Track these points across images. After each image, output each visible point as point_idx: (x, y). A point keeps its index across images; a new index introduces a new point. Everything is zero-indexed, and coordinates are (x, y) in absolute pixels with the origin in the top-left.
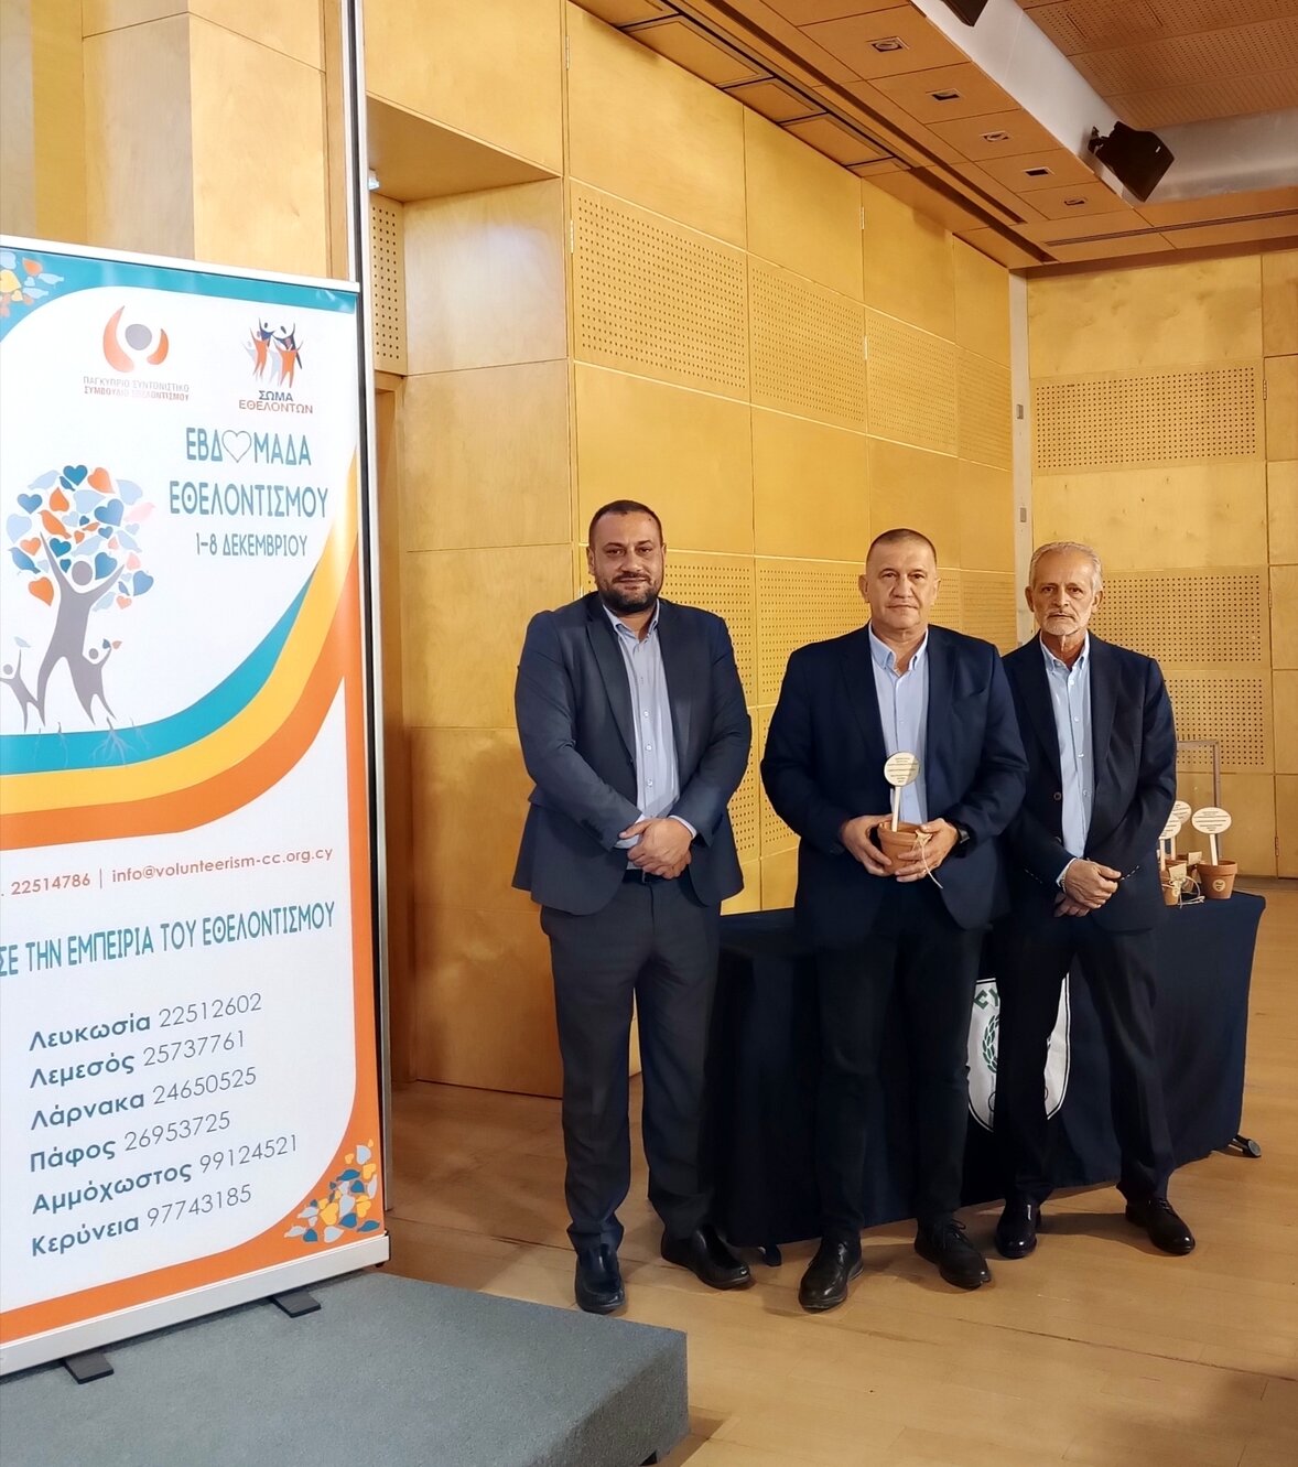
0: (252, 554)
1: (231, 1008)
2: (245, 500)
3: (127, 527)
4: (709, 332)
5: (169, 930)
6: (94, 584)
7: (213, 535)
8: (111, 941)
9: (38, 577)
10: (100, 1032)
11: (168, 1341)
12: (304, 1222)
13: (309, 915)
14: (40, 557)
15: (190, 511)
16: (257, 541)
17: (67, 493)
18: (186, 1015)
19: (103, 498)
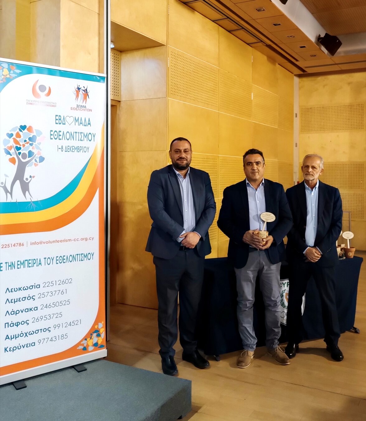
0: (73, 152)
1: (64, 282)
2: (72, 136)
3: (37, 143)
4: (208, 90)
6: (28, 159)
7: (62, 146)
8: (30, 262)
9: (12, 157)
10: (26, 288)
11: (42, 378)
12: (83, 345)
13: (86, 256)
14: (12, 151)
15: (56, 139)
16: (75, 148)
17: (21, 133)
18: (51, 284)
19: (31, 135)
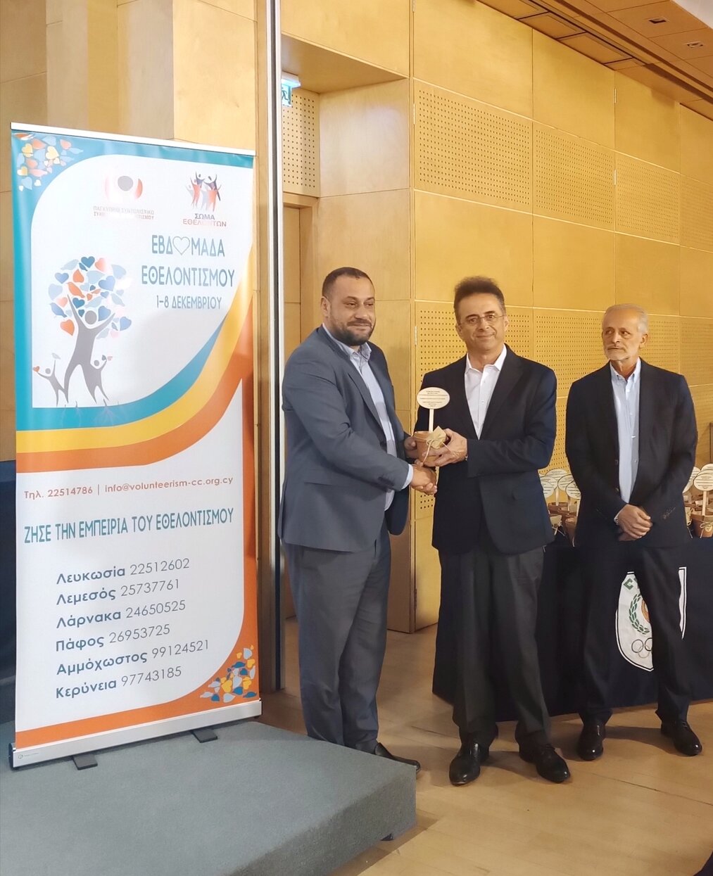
0: (188, 307)
1: (172, 566)
2: (186, 276)
3: (117, 291)
5: (137, 520)
6: (97, 324)
7: (167, 297)
8: (104, 525)
9: (66, 319)
10: (97, 576)
11: (130, 751)
12: (212, 690)
13: (218, 515)
14: (67, 308)
15: (153, 283)
16: (192, 300)
17: (83, 273)
18: (146, 569)
19: (104, 275)
